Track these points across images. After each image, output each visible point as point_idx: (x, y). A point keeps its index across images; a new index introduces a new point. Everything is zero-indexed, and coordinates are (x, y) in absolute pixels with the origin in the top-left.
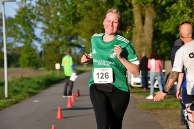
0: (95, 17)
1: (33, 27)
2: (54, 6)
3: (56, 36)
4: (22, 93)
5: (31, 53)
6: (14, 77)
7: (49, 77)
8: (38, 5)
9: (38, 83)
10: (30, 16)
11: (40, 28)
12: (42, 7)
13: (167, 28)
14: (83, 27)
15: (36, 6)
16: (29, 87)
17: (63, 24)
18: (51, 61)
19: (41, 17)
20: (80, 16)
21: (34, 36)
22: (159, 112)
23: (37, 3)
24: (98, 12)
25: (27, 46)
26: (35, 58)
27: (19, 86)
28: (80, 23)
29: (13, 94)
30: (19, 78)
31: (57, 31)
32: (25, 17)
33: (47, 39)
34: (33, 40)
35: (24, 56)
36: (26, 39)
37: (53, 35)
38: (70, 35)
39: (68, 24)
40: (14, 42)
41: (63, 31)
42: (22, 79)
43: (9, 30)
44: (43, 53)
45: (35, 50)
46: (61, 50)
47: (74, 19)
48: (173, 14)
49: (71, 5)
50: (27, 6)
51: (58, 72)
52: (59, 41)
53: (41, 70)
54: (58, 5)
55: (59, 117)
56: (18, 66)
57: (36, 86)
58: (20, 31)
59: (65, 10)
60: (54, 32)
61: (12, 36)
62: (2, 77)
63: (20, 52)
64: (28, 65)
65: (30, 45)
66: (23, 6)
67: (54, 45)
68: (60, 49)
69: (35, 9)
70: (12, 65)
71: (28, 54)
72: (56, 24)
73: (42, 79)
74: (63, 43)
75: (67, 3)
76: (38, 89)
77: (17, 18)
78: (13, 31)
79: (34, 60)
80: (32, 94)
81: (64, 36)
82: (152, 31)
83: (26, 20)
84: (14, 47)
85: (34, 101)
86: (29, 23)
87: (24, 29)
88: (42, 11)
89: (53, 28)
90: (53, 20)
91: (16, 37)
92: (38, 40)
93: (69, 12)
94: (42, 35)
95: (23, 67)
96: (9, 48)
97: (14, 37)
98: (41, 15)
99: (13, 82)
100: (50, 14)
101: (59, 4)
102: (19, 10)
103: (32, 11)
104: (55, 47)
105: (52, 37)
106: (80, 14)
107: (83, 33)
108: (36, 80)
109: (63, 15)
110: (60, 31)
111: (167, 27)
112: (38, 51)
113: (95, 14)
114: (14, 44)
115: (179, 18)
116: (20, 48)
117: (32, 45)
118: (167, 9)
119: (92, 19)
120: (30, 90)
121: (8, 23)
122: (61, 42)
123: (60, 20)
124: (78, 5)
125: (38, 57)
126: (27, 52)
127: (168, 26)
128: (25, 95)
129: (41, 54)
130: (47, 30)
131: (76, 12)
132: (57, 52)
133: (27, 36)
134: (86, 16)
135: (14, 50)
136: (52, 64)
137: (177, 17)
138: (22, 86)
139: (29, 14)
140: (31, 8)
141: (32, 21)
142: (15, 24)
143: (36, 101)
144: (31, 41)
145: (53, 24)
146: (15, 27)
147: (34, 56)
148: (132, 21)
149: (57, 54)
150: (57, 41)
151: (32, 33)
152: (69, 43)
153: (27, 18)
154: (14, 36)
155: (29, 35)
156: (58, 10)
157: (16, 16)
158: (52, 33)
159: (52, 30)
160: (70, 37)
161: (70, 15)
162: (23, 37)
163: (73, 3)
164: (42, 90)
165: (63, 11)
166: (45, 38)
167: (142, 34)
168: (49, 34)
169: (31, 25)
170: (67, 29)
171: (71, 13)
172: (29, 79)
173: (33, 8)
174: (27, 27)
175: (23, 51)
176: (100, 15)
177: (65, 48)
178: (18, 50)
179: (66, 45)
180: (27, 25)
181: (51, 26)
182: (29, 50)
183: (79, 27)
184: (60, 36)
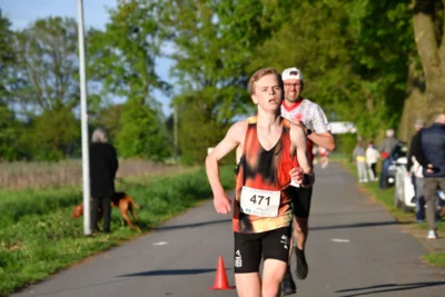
0: (309, 29)
1: (150, 53)
2: (203, 1)
3: (209, 77)
5: (145, 120)
7: (192, 183)
9: (165, 198)
10: (143, 25)
11: (168, 57)
12: (174, 4)
14: (277, 54)
17: (226, 47)
18: (194, 140)
19: (172, 29)
20: (269, 24)
21: (153, 76)
24: (316, 14)
25: (136, 103)
26: (156, 132)
28: (266, 43)
31: (212, 65)
32: (130, 28)
33: (187, 85)
34: (151, 87)
35: (128, 128)
36: (131, 85)
37: (201, 76)
38: (244, 74)
39: (238, 45)
40: (103, 93)
41: (226, 65)
43: (91, 63)
44: (176, 121)
45: (155, 113)
46: (220, 114)
47: (255, 32)
52: (216, 91)
53: (170, 165)
55: (220, 284)
57: (157, 203)
58: (118, 64)
59: (232, 9)
60: (203, 68)
61: (97, 80)
62: (73, 183)
63: (118, 118)
64: (138, 152)
65: (143, 101)
67: (205, 100)
68: (217, 112)
69: (155, 9)
71: (139, 124)
72: (208, 47)
73: (174, 187)
74: (227, 96)
77: (112, 33)
78: (102, 65)
79: (152, 138)
83: (135, 35)
84: (102, 105)
85: (156, 244)
86: (141, 44)
87: (129, 60)
88: (174, 13)
89: (202, 58)
90: (201, 35)
91: (110, 81)
92: (164, 86)
93: (242, 15)
94: (172, 74)
95: (126, 158)
96: (91, 107)
97: (104, 81)
98: (172, 23)
100: (195, 21)
102: (118, 11)
103: (149, 13)
104: (205, 106)
105: (198, 79)
106: (269, 20)
108: (159, 189)
109: (228, 23)
110: (219, 64)
112: (163, 115)
113: (311, 19)
114: (103, 98)
116: (119, 109)
117: (147, 100)
119: (302, 34)
120: (143, 216)
121: (89, 45)
122: (221, 90)
123: (219, 36)
125: (163, 132)
126: (135, 117)
129: (170, 122)
130: (186, 60)
131: (260, 14)
132: (209, 115)
133: (135, 76)
134: (285, 28)
135: (104, 112)
136: (198, 149)
139: (141, 21)
140: (148, 4)
141: (149, 39)
142: (106, 47)
143: (161, 243)
144: (146, 89)
145: (199, 47)
146: (107, 54)
147: (152, 128)
149: (212, 122)
150: (209, 90)
151: (149, 70)
152: (241, 94)
153: (136, 30)
154: (104, 76)
155: (140, 76)
156: (215, 10)
157: (108, 26)
158: (198, 69)
159: (199, 63)
160: (245, 78)
161: (245, 22)
162: (126, 80)
164: (175, 215)
165: (227, 10)
166: (182, 82)
167: (434, 69)
168: (190, 72)
169: (146, 48)
170: (238, 58)
171: (248, 17)
172: (139, 186)
173: (153, 5)
174: (136, 54)
175: (126, 114)
176: (324, 21)
177: (231, 108)
178: (113, 114)
179: (234, 101)
180: (135, 50)
181: (196, 50)
182: (140, 113)
183: (269, 55)
184: (219, 78)
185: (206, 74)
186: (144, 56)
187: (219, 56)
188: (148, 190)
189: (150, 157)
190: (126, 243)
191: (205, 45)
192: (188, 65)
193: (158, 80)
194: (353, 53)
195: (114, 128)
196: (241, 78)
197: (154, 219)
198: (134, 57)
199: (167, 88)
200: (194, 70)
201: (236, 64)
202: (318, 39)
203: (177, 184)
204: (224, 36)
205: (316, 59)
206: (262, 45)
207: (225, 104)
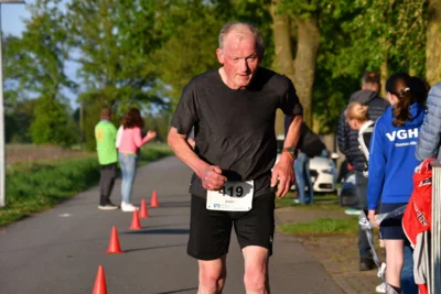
0: (192, 40)
1: (61, 57)
2: (105, 15)
3: (110, 79)
4: (34, 198)
5: (55, 113)
6: (18, 164)
8: (72, 13)
9: (71, 177)
10: (55, 34)
11: (75, 60)
12: (81, 17)
13: (343, 66)
14: (166, 61)
15: (68, 14)
16: (49, 186)
17: (124, 54)
19: (77, 38)
20: (160, 37)
21: (63, 79)
22: (322, 241)
23: (70, 8)
24: (198, 30)
25: (48, 98)
26: (65, 123)
27: (29, 182)
28: (157, 51)
29: (17, 200)
30: (30, 166)
31: (112, 68)
32: (43, 36)
33: (91, 85)
34: (61, 85)
35: (41, 119)
36: (44, 84)
37: (104, 77)
38: (139, 77)
39: (134, 52)
40: (20, 90)
41: (124, 69)
42: (36, 169)
43: (9, 64)
44: (81, 113)
45: (63, 106)
46: (119, 109)
47: (147, 41)
48: (357, 38)
49: (141, 12)
50: (49, 12)
52: (116, 90)
53: (76, 151)
54: (114, 12)
55: (113, 248)
56: (28, 140)
57: (66, 183)
58: (33, 65)
59: (129, 22)
60: (105, 70)
61: (16, 77)
63: (32, 110)
64: (49, 139)
65: (54, 96)
66: (40, 12)
67: (106, 97)
68: (117, 107)
69: (65, 20)
70: (15, 137)
71: (50, 115)
72: (109, 53)
74: (125, 93)
75: (134, 8)
76: (70, 189)
77: (27, 39)
78: (19, 66)
79: (61, 128)
80: (56, 201)
81: (127, 77)
82: (311, 72)
83: (47, 42)
84: (20, 99)
85: (61, 215)
86: (53, 49)
87: (42, 62)
88: (80, 24)
89: (104, 62)
90: (103, 44)
91: (26, 80)
92: (72, 85)
93: (137, 27)
94: (79, 75)
95: (39, 143)
96: (9, 101)
97: (20, 79)
98: (79, 33)
99: (16, 173)
100: (98, 31)
101: (117, 10)
102: (32, 21)
103: (59, 24)
104: (106, 102)
105: (100, 80)
106: (159, 33)
107: (167, 73)
108: (66, 171)
109: (125, 33)
110: (118, 67)
111: (344, 64)
112: (71, 109)
113: (194, 33)
114: (20, 94)
115: (367, 46)
116: (34, 103)
117: (57, 96)
118: (345, 26)
119: (187, 45)
120: (53, 191)
121: (7, 49)
122: (120, 90)
123: (118, 44)
124: (157, 15)
125: (71, 121)
126: (46, 110)
127: (345, 62)
128: (42, 201)
129: (77, 115)
130: (89, 63)
131: (150, 28)
133: (47, 76)
134: (173, 40)
135: (20, 105)
137: (365, 42)
138: (36, 184)
139: (52, 30)
140: (57, 17)
141: (59, 45)
142: (23, 51)
143: (66, 215)
144: (57, 88)
145: (102, 52)
146: (22, 57)
147: (62, 119)
150: (110, 89)
151: (59, 71)
152: (136, 93)
153: (48, 38)
154: (20, 76)
155: (52, 76)
156: (114, 23)
157: (24, 33)
158: (101, 72)
159: (102, 66)
160: (139, 80)
161: (139, 33)
162: (40, 79)
163: (146, 9)
164: (78, 191)
165: (126, 24)
166: (87, 82)
168: (94, 73)
169: (57, 53)
170: (133, 63)
171: (140, 29)
172: (50, 168)
173: (62, 17)
174: (48, 58)
175: (39, 107)
176: (204, 36)
178: (28, 107)
179: (130, 97)
180: (47, 53)
181: (99, 56)
182: (51, 107)
183: (159, 61)
184: (118, 79)
185: (108, 76)
186: (54, 57)
187: (118, 61)
188: (56, 171)
189: (59, 142)
190: (36, 215)
191: (107, 51)
192: (92, 68)
193: (67, 80)
195: (29, 118)
197: (61, 194)
199: (74, 87)
200: (97, 72)
201: (131, 67)
203: (81, 166)
204: (123, 45)
205: (198, 66)
206: (154, 52)
207: (123, 101)
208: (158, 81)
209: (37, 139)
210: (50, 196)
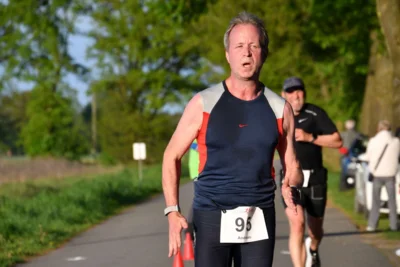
1: (63, 30)
3: (134, 60)
4: (31, 234)
5: (57, 111)
7: (115, 185)
9: (82, 203)
11: (84, 34)
16: (52, 217)
17: (154, 23)
18: (117, 134)
19: (88, 2)
21: (66, 58)
25: (46, 89)
26: (70, 125)
27: (23, 212)
28: (202, 18)
29: (7, 237)
30: (23, 189)
31: (137, 44)
33: (107, 69)
34: (63, 71)
35: (36, 121)
36: (41, 68)
37: (125, 57)
38: (175, 54)
39: (168, 21)
40: (5, 78)
41: (154, 44)
42: (33, 191)
44: (94, 111)
45: (68, 102)
46: (148, 102)
47: (188, 5)
51: (141, 168)
52: (142, 75)
53: (88, 164)
56: (18, 151)
57: (77, 211)
58: (23, 43)
60: (127, 48)
63: (23, 108)
64: (49, 149)
65: (54, 87)
67: (129, 86)
68: (144, 100)
71: (49, 115)
72: (133, 22)
73: (93, 191)
74: (156, 81)
76: (80, 221)
78: (3, 44)
79: (66, 132)
80: (60, 238)
83: (43, 9)
84: (6, 92)
85: (71, 259)
86: (52, 18)
87: (37, 38)
89: (125, 35)
90: (123, 9)
91: (13, 64)
92: (80, 70)
94: (89, 55)
95: (34, 155)
97: (6, 63)
99: (3, 198)
104: (129, 93)
105: (120, 61)
108: (74, 194)
110: (145, 43)
112: (78, 104)
114: (6, 84)
116: (25, 97)
117: (59, 87)
119: (244, 6)
120: (57, 225)
122: (148, 75)
123: (145, 9)
125: (79, 125)
126: (44, 107)
128: (42, 239)
130: (105, 39)
132: (134, 104)
133: (44, 57)
135: (6, 100)
136: (121, 144)
138: (34, 214)
141: (60, 13)
142: (9, 23)
143: (78, 259)
144: (58, 73)
145: (123, 18)
146: (9, 31)
147: (66, 120)
148: (369, 10)
149: (138, 112)
150: (134, 74)
151: (61, 50)
152: (172, 77)
153: (45, 3)
154: (6, 58)
155: (51, 57)
158: (121, 49)
159: (122, 42)
160: (176, 60)
162: (33, 62)
164: (93, 224)
166: (101, 65)
168: (111, 52)
169: (58, 24)
170: (168, 35)
172: (50, 190)
174: (45, 31)
175: (33, 103)
177: (160, 96)
178: (18, 103)
179: (164, 86)
180: (44, 25)
181: (117, 26)
182: (51, 102)
183: (205, 32)
184: (146, 59)
185: (130, 56)
186: (54, 32)
187: (146, 34)
188: (61, 195)
189: (63, 154)
190: (34, 259)
191: (128, 20)
192: (109, 45)
193: (73, 63)
194: (304, 29)
195: (19, 120)
196: (172, 60)
197: (68, 229)
198: (42, 35)
199: (84, 72)
200: (116, 50)
201: (165, 42)
202: (263, 13)
203: (97, 187)
204: (152, 9)
206: (197, 20)
207: (153, 91)
208: (203, 60)
209: (31, 150)
210: (52, 232)
